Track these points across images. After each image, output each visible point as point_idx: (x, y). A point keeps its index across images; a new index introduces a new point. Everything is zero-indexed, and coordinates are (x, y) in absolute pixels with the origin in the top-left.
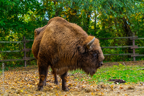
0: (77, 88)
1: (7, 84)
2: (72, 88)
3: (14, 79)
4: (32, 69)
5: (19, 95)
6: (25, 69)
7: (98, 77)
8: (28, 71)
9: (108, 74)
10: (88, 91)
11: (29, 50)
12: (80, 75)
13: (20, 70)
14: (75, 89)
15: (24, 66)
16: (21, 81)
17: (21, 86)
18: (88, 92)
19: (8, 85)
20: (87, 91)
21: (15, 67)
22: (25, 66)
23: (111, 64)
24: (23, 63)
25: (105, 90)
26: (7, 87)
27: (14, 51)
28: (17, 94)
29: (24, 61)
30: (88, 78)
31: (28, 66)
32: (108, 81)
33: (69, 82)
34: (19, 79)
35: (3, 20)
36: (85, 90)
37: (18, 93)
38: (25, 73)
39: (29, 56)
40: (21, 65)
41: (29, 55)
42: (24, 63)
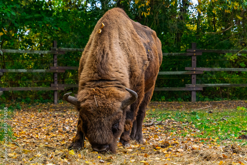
0: (182, 150)
1: (32, 137)
2: (171, 151)
3: (40, 128)
4: (69, 108)
5: (66, 160)
6: (54, 108)
7: (214, 129)
8: (65, 112)
9: (233, 123)
10: (207, 158)
11: (64, 70)
12: (176, 124)
13: (45, 109)
14: (178, 151)
15: (54, 102)
16: (57, 131)
17: (63, 143)
18: (208, 160)
19: (34, 140)
20: (205, 158)
21: (35, 104)
22: (56, 101)
23: (231, 105)
24: (50, 95)
25: (241, 156)
26: (34, 143)
27: (34, 71)
28: (62, 158)
29: (54, 91)
30: (194, 132)
31: (62, 103)
32: (239, 138)
33: (160, 137)
34: (51, 128)
35: (11, 6)
36: (201, 155)
37: (65, 157)
38: (59, 116)
39: (63, 82)
40: (47, 100)
41: (63, 79)
42: (54, 95)
